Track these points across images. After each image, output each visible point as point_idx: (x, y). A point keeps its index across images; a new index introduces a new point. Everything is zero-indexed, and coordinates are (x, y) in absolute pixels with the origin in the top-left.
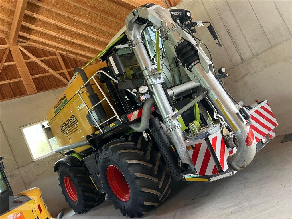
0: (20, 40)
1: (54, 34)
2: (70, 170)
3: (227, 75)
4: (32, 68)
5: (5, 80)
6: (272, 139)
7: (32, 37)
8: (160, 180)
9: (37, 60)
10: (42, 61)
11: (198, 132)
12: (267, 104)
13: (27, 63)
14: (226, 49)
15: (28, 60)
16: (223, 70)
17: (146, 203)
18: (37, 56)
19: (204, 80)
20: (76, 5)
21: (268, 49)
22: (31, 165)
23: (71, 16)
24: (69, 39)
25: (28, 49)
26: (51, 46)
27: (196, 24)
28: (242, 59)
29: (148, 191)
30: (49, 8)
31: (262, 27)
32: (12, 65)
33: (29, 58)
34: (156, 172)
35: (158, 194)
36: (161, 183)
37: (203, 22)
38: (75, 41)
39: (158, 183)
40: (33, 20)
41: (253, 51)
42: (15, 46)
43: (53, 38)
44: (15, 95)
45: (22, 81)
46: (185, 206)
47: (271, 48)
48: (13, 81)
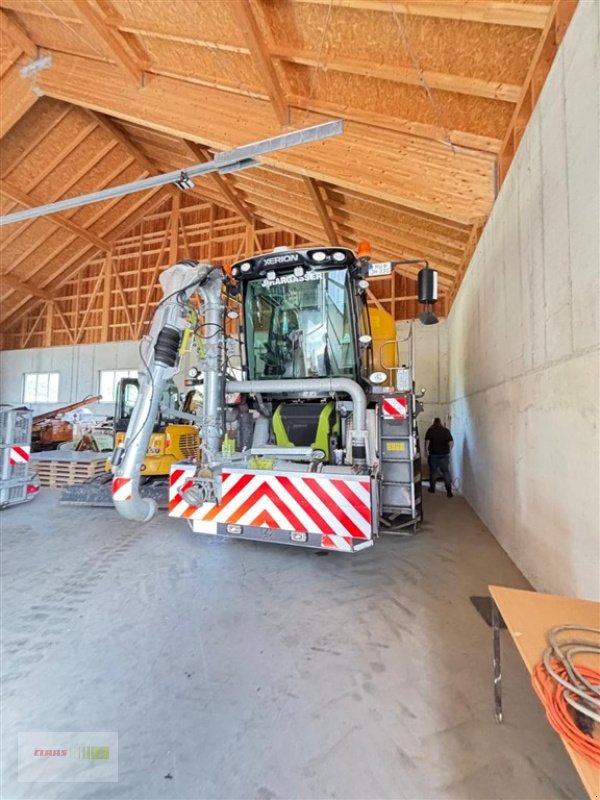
21: (566, 358)
47: (571, 358)
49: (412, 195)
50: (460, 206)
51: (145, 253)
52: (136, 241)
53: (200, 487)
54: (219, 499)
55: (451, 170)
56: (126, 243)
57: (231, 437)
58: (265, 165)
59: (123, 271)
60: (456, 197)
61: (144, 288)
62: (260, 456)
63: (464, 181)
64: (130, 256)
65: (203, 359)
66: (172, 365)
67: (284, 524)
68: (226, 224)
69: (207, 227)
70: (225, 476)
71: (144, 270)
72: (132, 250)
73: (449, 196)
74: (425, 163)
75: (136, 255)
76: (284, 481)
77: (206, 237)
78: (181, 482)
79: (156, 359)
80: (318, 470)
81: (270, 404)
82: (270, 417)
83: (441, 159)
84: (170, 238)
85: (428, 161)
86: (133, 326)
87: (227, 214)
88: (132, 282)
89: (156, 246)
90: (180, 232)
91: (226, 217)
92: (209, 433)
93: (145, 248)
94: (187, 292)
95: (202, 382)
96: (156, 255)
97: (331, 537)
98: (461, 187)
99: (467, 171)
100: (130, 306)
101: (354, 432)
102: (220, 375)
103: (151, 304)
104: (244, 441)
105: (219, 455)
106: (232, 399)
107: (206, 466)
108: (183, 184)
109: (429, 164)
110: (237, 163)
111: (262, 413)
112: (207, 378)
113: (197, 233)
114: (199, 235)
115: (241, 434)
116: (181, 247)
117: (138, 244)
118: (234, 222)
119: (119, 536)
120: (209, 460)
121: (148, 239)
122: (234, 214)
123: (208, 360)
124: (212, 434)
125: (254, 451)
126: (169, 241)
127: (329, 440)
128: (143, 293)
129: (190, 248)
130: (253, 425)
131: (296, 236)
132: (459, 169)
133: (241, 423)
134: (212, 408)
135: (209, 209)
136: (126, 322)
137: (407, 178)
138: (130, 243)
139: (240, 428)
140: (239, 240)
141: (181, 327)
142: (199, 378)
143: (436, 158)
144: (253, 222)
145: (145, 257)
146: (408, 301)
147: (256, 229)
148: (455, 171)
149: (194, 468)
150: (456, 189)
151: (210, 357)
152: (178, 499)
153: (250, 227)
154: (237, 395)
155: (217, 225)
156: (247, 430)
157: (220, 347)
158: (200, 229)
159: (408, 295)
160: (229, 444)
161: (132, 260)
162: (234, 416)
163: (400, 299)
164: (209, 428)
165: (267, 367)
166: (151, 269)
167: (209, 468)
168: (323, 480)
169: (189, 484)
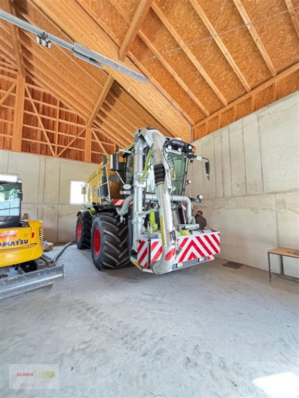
0: (95, 126)
1: (116, 130)
2: (83, 219)
3: (203, 202)
4: (94, 146)
5: (75, 147)
6: (209, 260)
7: (102, 127)
8: (121, 252)
9: (100, 143)
10: (103, 144)
11: (151, 232)
12: (219, 234)
13: (92, 142)
14: (216, 184)
15: (94, 140)
16: (201, 197)
17: (104, 263)
18: (101, 139)
19: (161, 198)
20: (134, 115)
21: (243, 196)
22: (67, 206)
23: (129, 122)
24: (124, 137)
25: (97, 133)
26: (112, 137)
27: (196, 157)
28: (224, 195)
29: (109, 256)
30: (116, 111)
31: (246, 178)
32: (83, 140)
33: (95, 139)
34: (121, 246)
35: (116, 261)
36: (122, 255)
37: (202, 158)
38: (127, 139)
39: (119, 254)
40: (104, 116)
41: (233, 193)
42: (90, 129)
43: (114, 132)
44: (76, 159)
45: (84, 152)
46: (129, 278)
47: (246, 196)
48: (79, 149)
70: (177, 240)
76: (199, 239)
97: (210, 256)
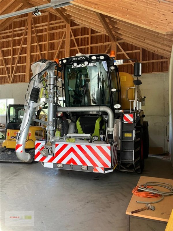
49: (141, 21)
50: (162, 27)
51: (15, 38)
52: (9, 32)
53: (47, 149)
54: (54, 154)
55: (158, 9)
56: (5, 33)
57: (58, 130)
58: (74, 5)
59: (3, 48)
60: (160, 22)
61: (14, 56)
62: (70, 137)
63: (163, 15)
64: (7, 40)
65: (48, 98)
66: (36, 102)
67: (79, 163)
68: (56, 23)
69: (46, 25)
70: (57, 145)
71: (14, 47)
72: (8, 37)
73: (157, 22)
74: (146, 6)
75: (10, 39)
76: (79, 147)
77: (45, 30)
78: (40, 147)
79: (31, 100)
80: (92, 142)
81: (75, 117)
82: (75, 122)
83: (154, 5)
84: (27, 30)
85: (148, 5)
86: (9, 76)
87: (56, 18)
88: (8, 53)
89: (21, 35)
90: (33, 28)
91: (56, 20)
92: (50, 128)
93: (15, 36)
94: (42, 73)
95: (47, 108)
96: (20, 40)
97: (96, 168)
98: (162, 18)
99: (165, 10)
100: (7, 66)
101: (108, 128)
102: (54, 104)
103: (18, 65)
104: (64, 132)
105: (54, 137)
106: (59, 115)
107: (49, 141)
108: (36, 14)
109: (149, 7)
110: (61, 4)
111: (72, 120)
112: (49, 106)
113: (41, 28)
114: (42, 29)
115: (63, 130)
116: (33, 35)
117: (11, 34)
118: (60, 22)
119: (12, 173)
120: (51, 139)
121: (16, 31)
122: (60, 19)
123: (50, 99)
124: (51, 129)
125: (68, 135)
126: (27, 32)
127: (100, 132)
128: (14, 59)
129: (37, 36)
130: (68, 125)
131: (92, 30)
132: (161, 9)
133: (63, 125)
134: (51, 118)
135: (47, 15)
136: (5, 74)
137: (138, 13)
138: (7, 33)
139: (63, 127)
140: (63, 32)
141: (39, 87)
142: (46, 106)
143: (151, 4)
144: (70, 23)
145: (14, 40)
146: (148, 63)
147: (71, 26)
148: (160, 10)
149: (45, 142)
150: (160, 18)
151: (51, 98)
152: (39, 153)
153: (68, 25)
154: (61, 113)
155: (51, 24)
156: (66, 128)
157: (54, 93)
158: (43, 26)
159: (149, 60)
160: (58, 133)
161: (8, 42)
162: (60, 122)
163: (145, 62)
164: (50, 126)
165: (74, 101)
166: (18, 47)
167: (50, 142)
168: (94, 146)
169: (43, 148)
